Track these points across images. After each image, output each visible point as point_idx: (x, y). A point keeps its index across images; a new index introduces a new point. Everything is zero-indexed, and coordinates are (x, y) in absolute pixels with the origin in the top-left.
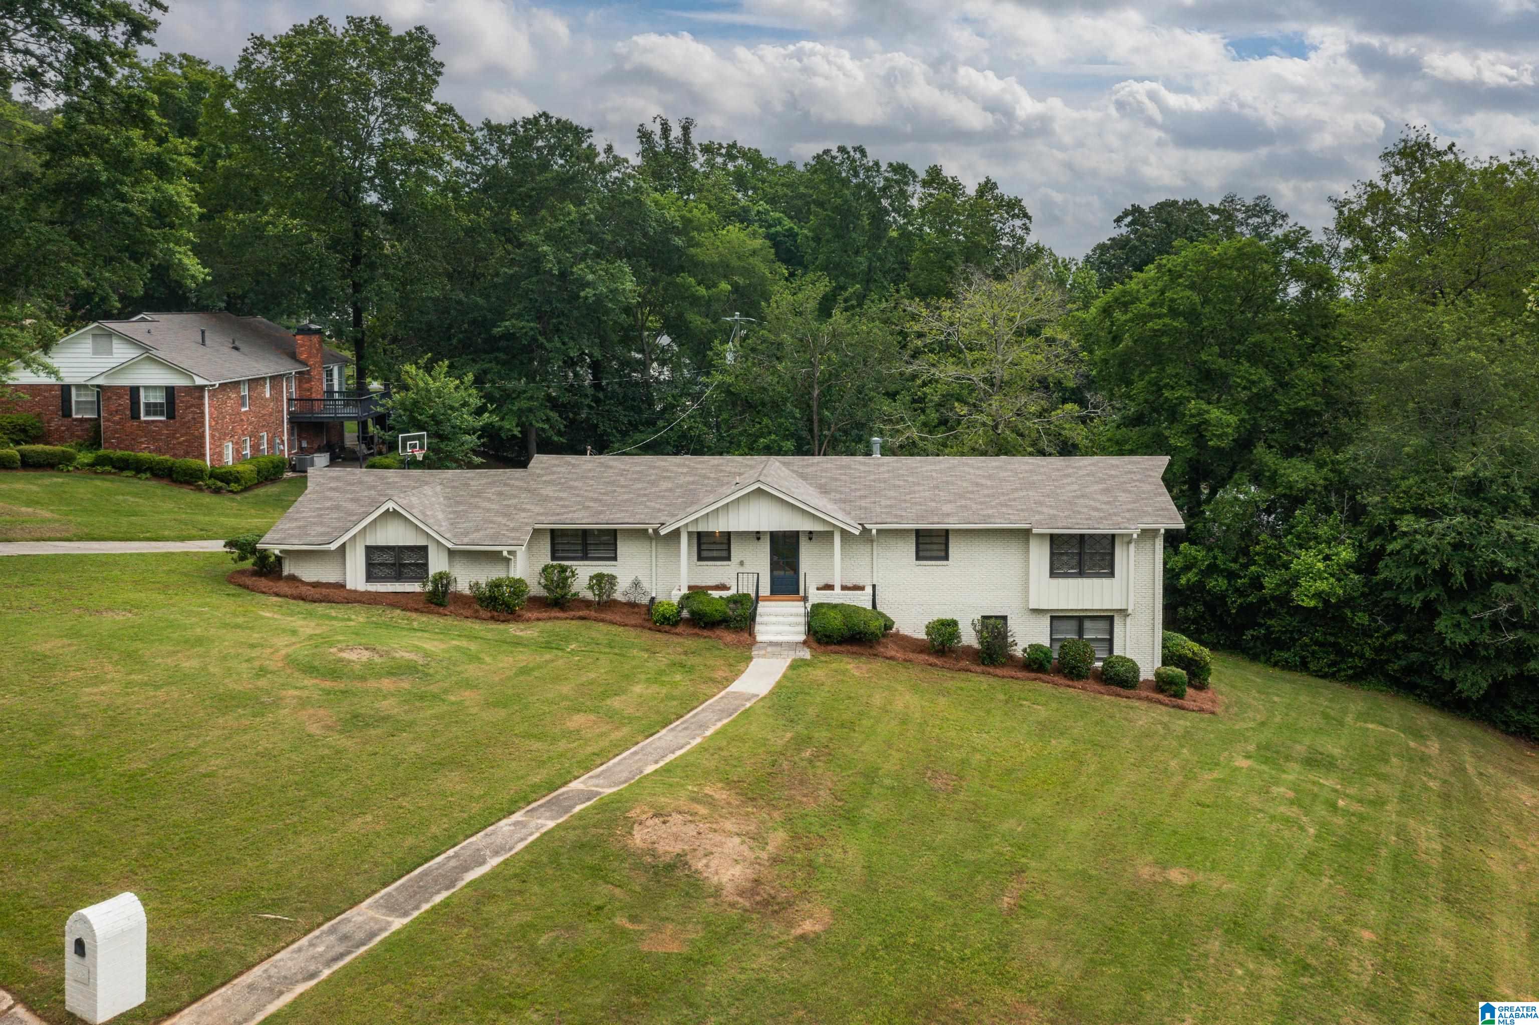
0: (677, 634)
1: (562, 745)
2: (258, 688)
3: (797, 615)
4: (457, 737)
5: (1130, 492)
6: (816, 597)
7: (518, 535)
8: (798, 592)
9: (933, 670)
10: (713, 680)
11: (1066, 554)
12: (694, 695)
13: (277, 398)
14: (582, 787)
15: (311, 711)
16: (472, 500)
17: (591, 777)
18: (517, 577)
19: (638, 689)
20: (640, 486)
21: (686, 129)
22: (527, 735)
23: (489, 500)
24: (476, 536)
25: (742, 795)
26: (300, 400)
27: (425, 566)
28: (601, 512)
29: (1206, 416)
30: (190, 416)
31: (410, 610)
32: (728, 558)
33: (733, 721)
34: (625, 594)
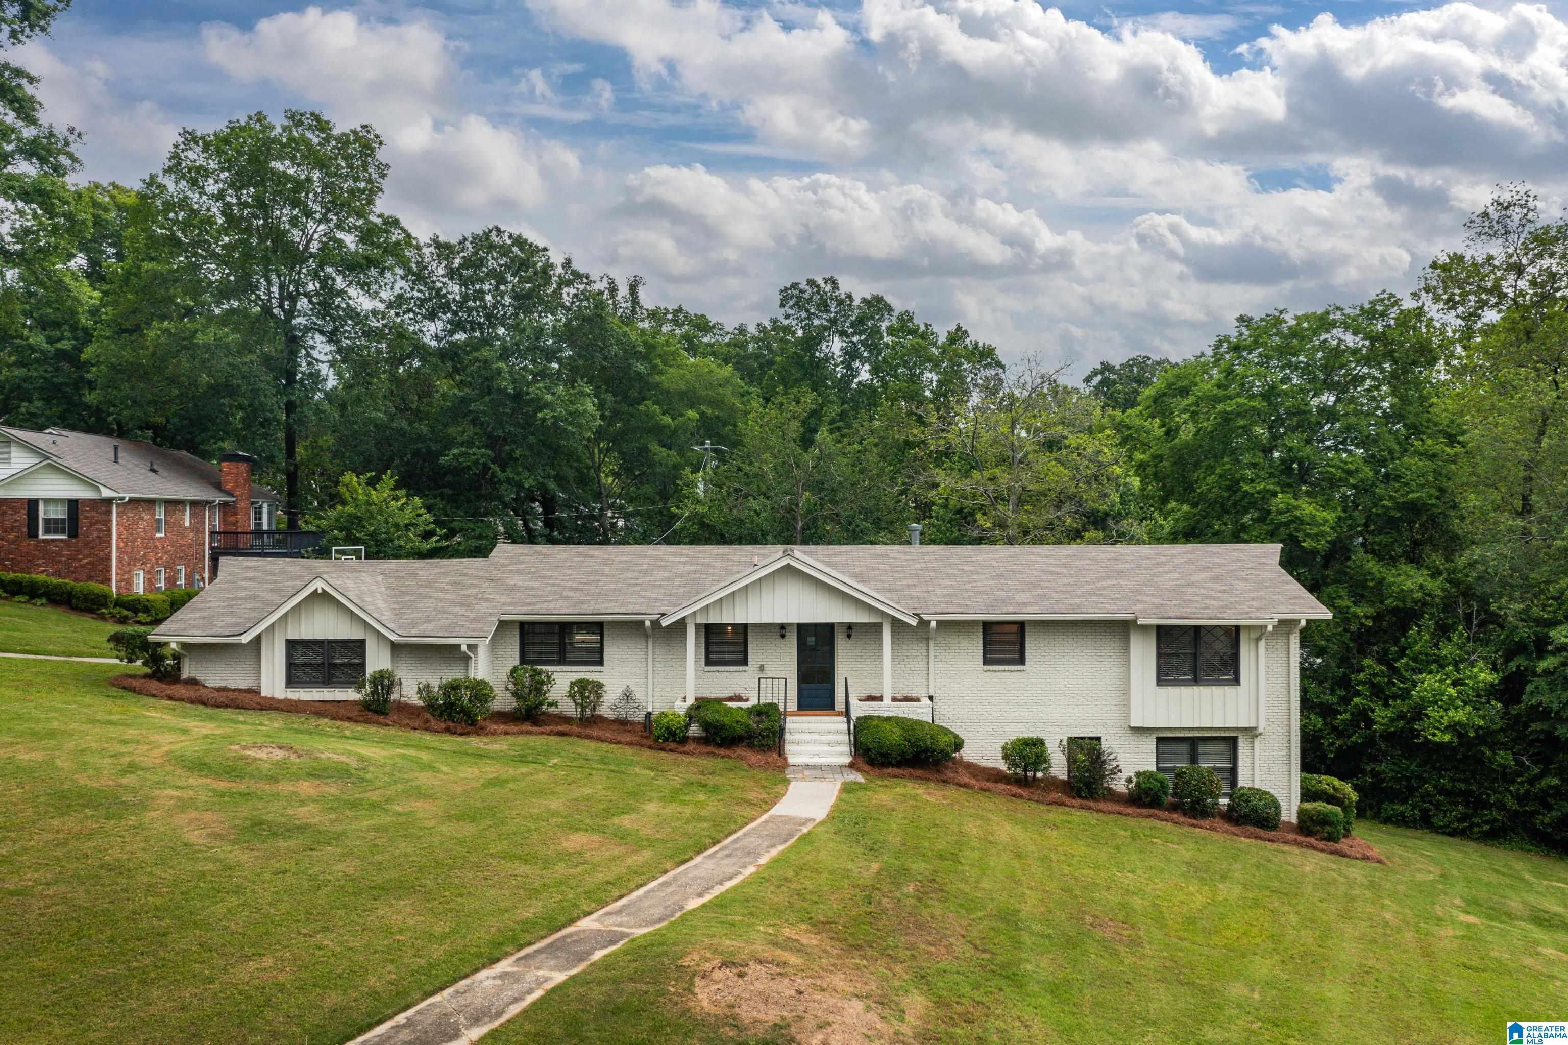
0: (686, 753)
1: (560, 869)
2: (121, 786)
3: (838, 732)
4: (406, 855)
5: (1246, 580)
6: (859, 710)
7: (479, 626)
8: (832, 707)
9: (1019, 801)
10: (750, 803)
11: (1176, 655)
12: (729, 818)
13: (197, 528)
14: (596, 926)
15: (194, 815)
16: (421, 590)
17: (608, 914)
18: (479, 678)
19: (652, 808)
20: (629, 575)
21: (633, 288)
22: (507, 856)
23: (443, 590)
24: (428, 628)
25: (839, 940)
26: (223, 533)
27: (362, 665)
28: (583, 602)
29: (1297, 513)
30: (95, 534)
31: (342, 720)
32: (744, 662)
33: (792, 847)
34: (614, 707)
